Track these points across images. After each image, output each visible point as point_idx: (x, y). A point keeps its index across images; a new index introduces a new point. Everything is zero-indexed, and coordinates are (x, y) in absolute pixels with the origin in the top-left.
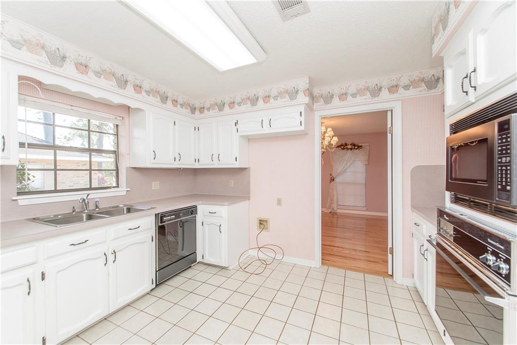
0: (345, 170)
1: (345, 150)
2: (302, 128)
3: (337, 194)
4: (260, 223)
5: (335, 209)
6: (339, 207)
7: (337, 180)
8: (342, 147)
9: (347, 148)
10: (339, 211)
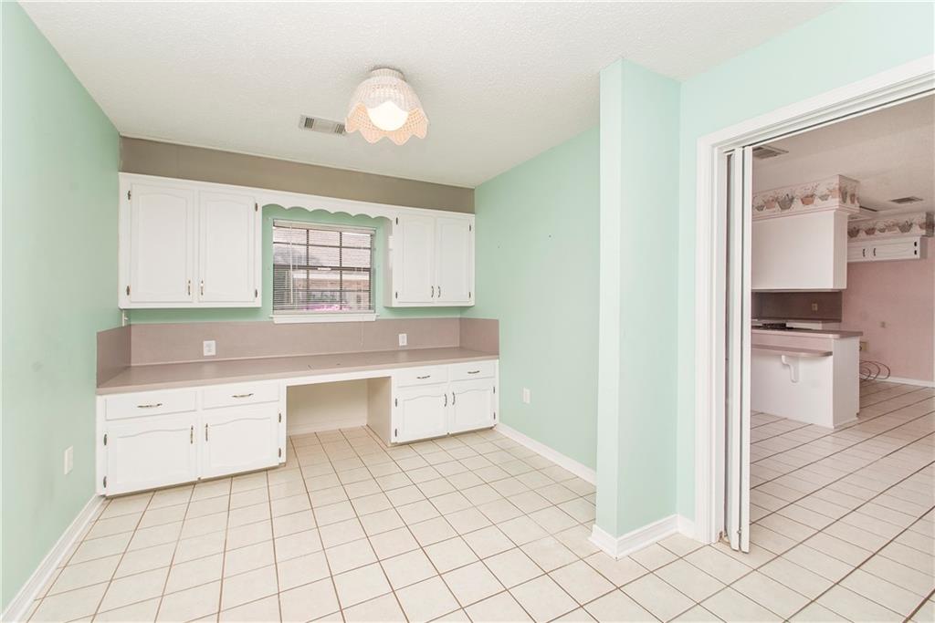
2: (918, 256)
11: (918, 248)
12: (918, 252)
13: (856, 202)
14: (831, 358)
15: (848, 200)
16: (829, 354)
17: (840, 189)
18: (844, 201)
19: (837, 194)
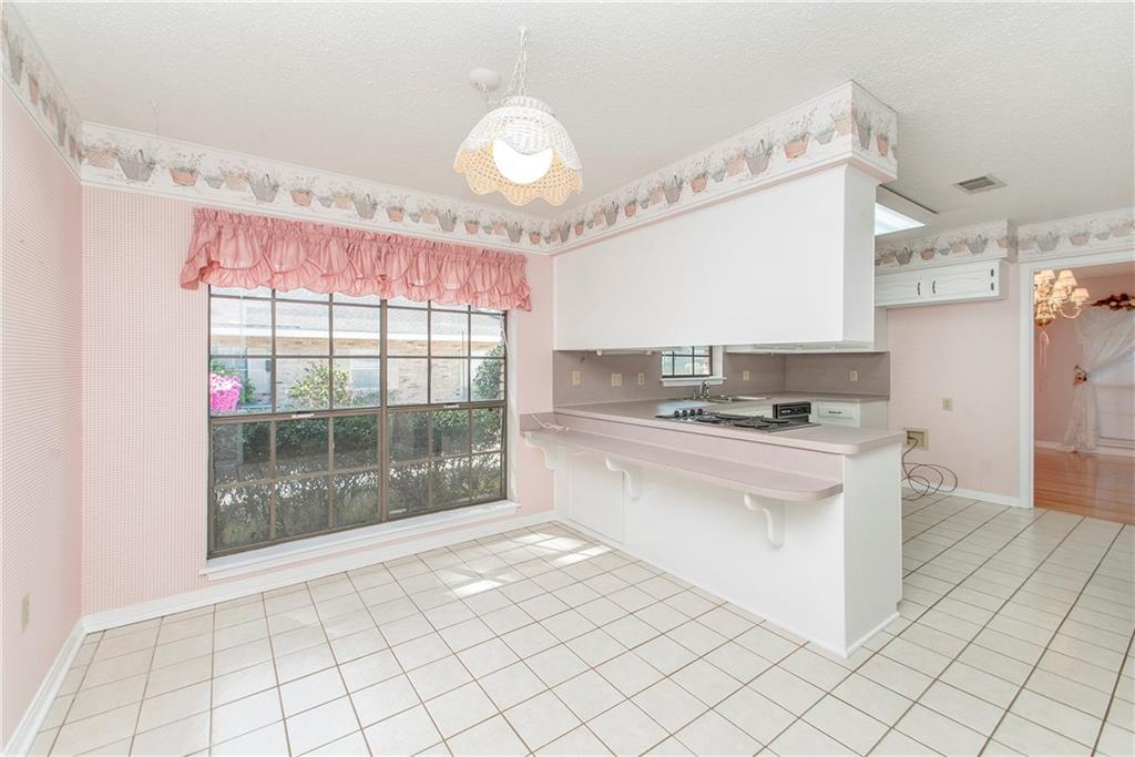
0: (1124, 355)
1: (1123, 311)
2: (996, 293)
3: (1097, 413)
4: (909, 438)
5: (1089, 444)
6: (1102, 442)
7: (1098, 379)
8: (1113, 304)
9: (1130, 305)
10: (1101, 451)
11: (996, 280)
12: (996, 286)
13: (890, 153)
14: (840, 500)
15: (873, 144)
16: (835, 490)
17: (855, 113)
18: (864, 144)
19: (848, 123)
